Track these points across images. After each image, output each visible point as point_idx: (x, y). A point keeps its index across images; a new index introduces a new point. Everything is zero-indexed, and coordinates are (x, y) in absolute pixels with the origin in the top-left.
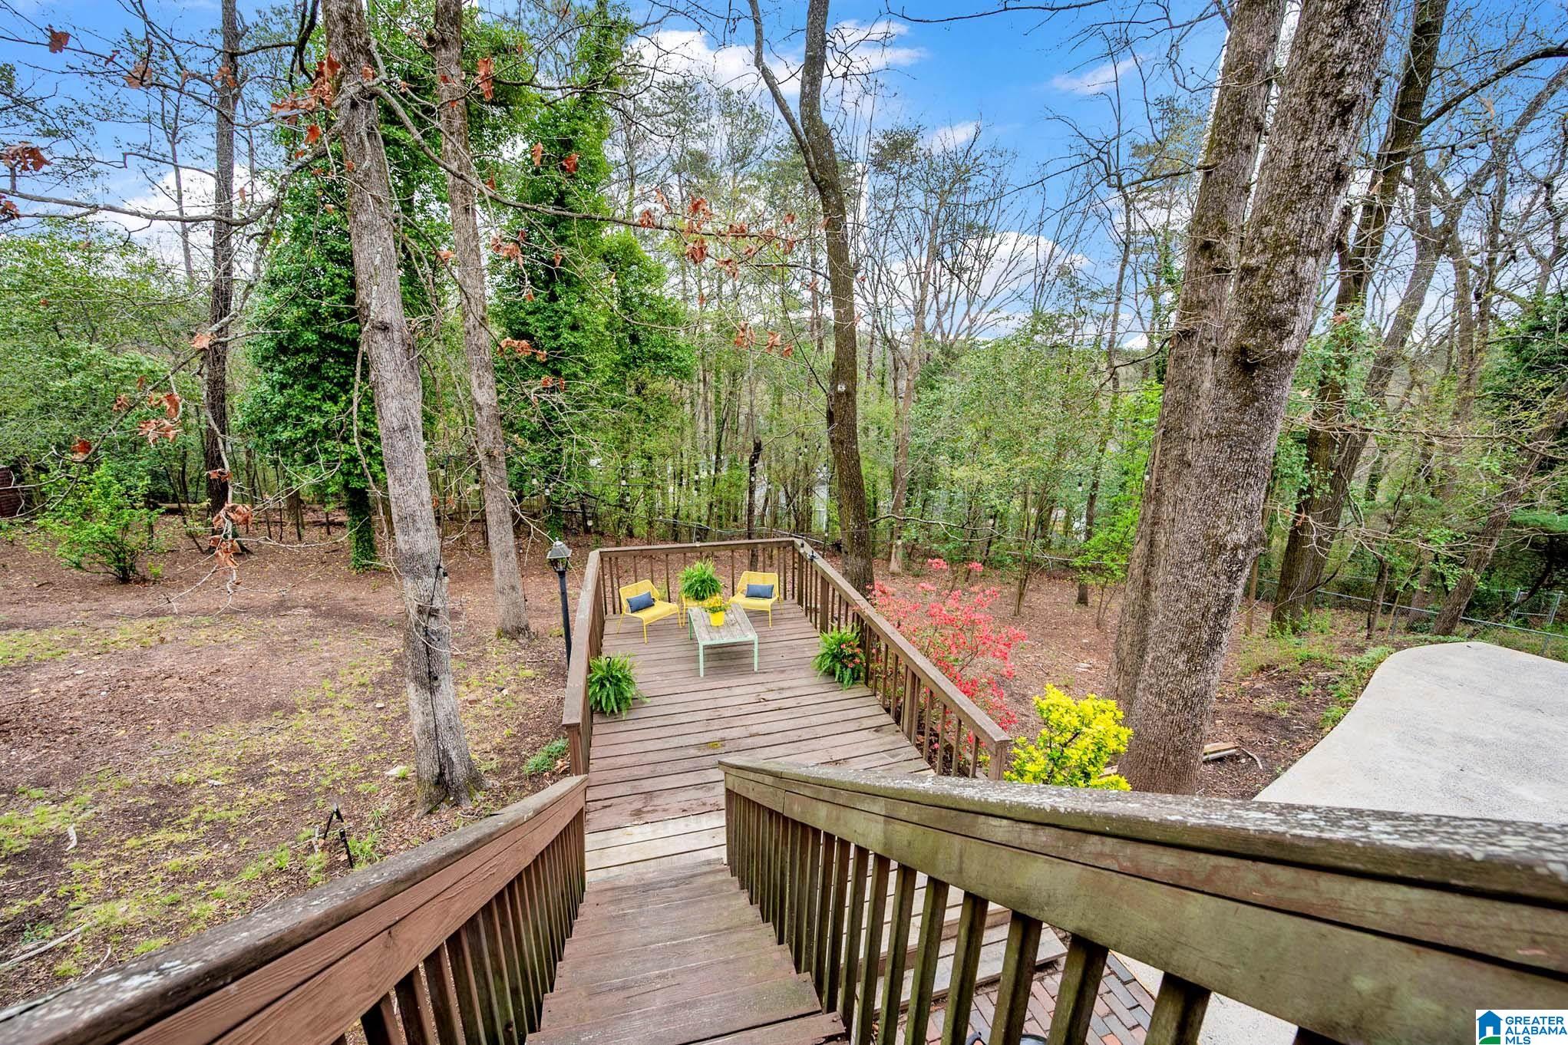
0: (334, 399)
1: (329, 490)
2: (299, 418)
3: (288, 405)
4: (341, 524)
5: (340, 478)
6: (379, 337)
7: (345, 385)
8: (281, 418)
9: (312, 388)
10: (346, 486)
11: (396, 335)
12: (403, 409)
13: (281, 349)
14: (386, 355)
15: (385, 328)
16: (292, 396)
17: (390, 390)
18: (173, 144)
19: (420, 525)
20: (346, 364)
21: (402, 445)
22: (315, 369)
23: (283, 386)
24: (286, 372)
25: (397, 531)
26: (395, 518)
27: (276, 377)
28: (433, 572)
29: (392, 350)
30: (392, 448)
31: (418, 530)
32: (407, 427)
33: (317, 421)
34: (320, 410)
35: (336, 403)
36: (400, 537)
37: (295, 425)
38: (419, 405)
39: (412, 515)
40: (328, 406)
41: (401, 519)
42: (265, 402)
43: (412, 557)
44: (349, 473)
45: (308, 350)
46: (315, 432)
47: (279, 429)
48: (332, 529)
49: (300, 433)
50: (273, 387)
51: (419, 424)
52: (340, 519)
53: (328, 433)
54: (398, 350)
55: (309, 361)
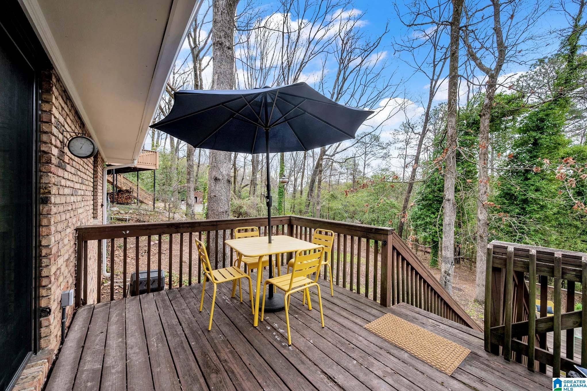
0: (434, 213)
1: (428, 240)
2: (424, 219)
3: (422, 214)
4: (428, 252)
5: (431, 237)
6: (447, 202)
7: (438, 210)
8: (419, 218)
9: (429, 210)
10: (433, 239)
11: (451, 202)
12: (450, 220)
13: (423, 199)
14: (448, 206)
15: (449, 200)
16: (423, 212)
17: (447, 215)
18: (407, 145)
19: (449, 249)
20: (440, 204)
21: (448, 228)
22: (430, 205)
23: (421, 209)
24: (423, 205)
25: (443, 250)
26: (443, 246)
27: (420, 206)
28: (451, 263)
29: (450, 205)
30: (446, 228)
31: (448, 251)
32: (450, 224)
33: (428, 220)
34: (430, 217)
35: (434, 215)
36: (443, 252)
37: (422, 220)
38: (454, 219)
39: (447, 247)
40: (432, 216)
41: (445, 247)
42: (416, 213)
43: (445, 258)
44: (434, 236)
45: (430, 200)
46: (427, 222)
47: (418, 220)
48: (426, 253)
49: (423, 222)
50: (419, 209)
51: (454, 223)
52: (429, 251)
53: (431, 223)
54: (451, 205)
55: (429, 203)
